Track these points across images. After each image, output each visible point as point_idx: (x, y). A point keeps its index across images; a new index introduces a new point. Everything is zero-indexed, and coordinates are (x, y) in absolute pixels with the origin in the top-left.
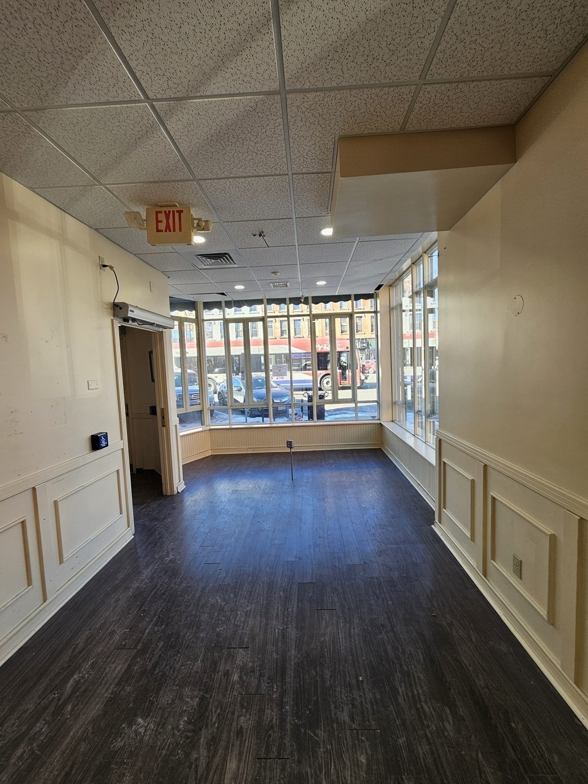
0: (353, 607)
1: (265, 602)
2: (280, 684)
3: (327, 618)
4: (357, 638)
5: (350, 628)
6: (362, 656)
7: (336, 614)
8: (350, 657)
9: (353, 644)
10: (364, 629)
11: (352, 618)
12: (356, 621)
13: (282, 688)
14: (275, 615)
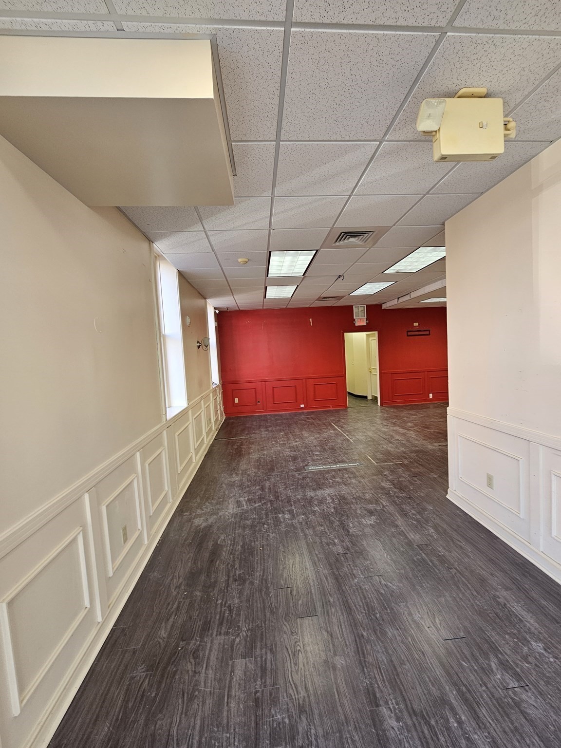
0: (257, 594)
1: (344, 588)
2: (309, 541)
3: (282, 581)
4: (259, 569)
5: (263, 576)
6: (257, 560)
7: (274, 586)
8: (265, 558)
9: (262, 565)
10: (252, 576)
11: (260, 584)
12: (257, 582)
13: (307, 540)
14: (328, 578)
